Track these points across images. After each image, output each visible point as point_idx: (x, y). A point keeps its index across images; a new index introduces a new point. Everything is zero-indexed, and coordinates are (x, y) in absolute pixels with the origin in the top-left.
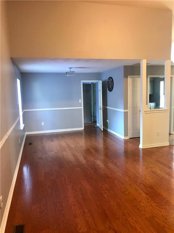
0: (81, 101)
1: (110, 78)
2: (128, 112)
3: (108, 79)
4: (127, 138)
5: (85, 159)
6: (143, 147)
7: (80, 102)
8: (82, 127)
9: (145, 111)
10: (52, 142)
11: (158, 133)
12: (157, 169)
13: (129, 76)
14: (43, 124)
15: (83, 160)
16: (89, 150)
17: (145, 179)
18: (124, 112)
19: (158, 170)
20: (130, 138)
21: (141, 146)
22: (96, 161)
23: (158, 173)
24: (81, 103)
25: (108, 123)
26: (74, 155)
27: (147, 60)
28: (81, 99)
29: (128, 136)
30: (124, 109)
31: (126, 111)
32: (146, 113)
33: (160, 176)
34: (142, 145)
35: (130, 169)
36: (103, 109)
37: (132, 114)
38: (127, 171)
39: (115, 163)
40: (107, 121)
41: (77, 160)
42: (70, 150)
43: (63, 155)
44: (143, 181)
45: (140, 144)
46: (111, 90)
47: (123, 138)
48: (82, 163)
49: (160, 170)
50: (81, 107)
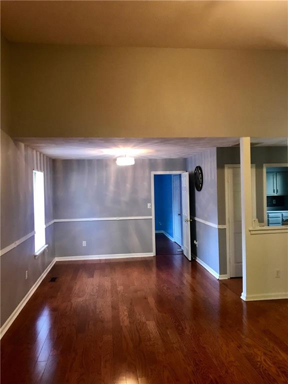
0: (151, 206)
1: (197, 167)
2: (225, 229)
3: (196, 170)
4: (225, 277)
5: (129, 318)
6: (246, 298)
7: (148, 207)
8: (152, 252)
9: (250, 231)
10: (90, 277)
11: (278, 272)
12: (259, 350)
13: (226, 165)
14: (84, 244)
15: (125, 318)
16: (145, 298)
17: (227, 372)
18: (219, 229)
19: (259, 353)
20: (231, 278)
21: (244, 297)
22: (147, 322)
23: (259, 359)
24: (151, 209)
25: (197, 246)
26: (114, 307)
27: (251, 138)
28: (151, 203)
29: (226, 273)
30: (219, 224)
31: (222, 227)
32: (251, 234)
33: (260, 367)
34: (245, 295)
35: (205, 345)
36: (190, 222)
37: (234, 233)
38: (197, 351)
39: (183, 329)
40: (195, 242)
41: (116, 318)
42: (112, 297)
43: (95, 307)
44: (220, 376)
45: (242, 292)
46: (200, 189)
47: (218, 278)
48: (121, 324)
49: (265, 354)
50: (151, 215)
